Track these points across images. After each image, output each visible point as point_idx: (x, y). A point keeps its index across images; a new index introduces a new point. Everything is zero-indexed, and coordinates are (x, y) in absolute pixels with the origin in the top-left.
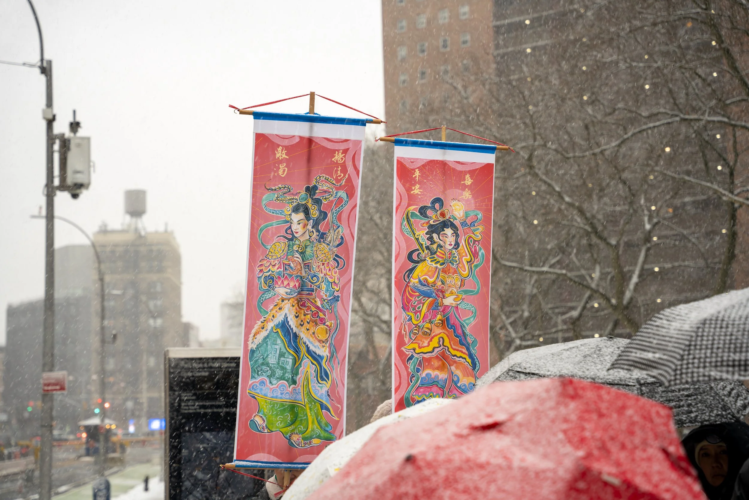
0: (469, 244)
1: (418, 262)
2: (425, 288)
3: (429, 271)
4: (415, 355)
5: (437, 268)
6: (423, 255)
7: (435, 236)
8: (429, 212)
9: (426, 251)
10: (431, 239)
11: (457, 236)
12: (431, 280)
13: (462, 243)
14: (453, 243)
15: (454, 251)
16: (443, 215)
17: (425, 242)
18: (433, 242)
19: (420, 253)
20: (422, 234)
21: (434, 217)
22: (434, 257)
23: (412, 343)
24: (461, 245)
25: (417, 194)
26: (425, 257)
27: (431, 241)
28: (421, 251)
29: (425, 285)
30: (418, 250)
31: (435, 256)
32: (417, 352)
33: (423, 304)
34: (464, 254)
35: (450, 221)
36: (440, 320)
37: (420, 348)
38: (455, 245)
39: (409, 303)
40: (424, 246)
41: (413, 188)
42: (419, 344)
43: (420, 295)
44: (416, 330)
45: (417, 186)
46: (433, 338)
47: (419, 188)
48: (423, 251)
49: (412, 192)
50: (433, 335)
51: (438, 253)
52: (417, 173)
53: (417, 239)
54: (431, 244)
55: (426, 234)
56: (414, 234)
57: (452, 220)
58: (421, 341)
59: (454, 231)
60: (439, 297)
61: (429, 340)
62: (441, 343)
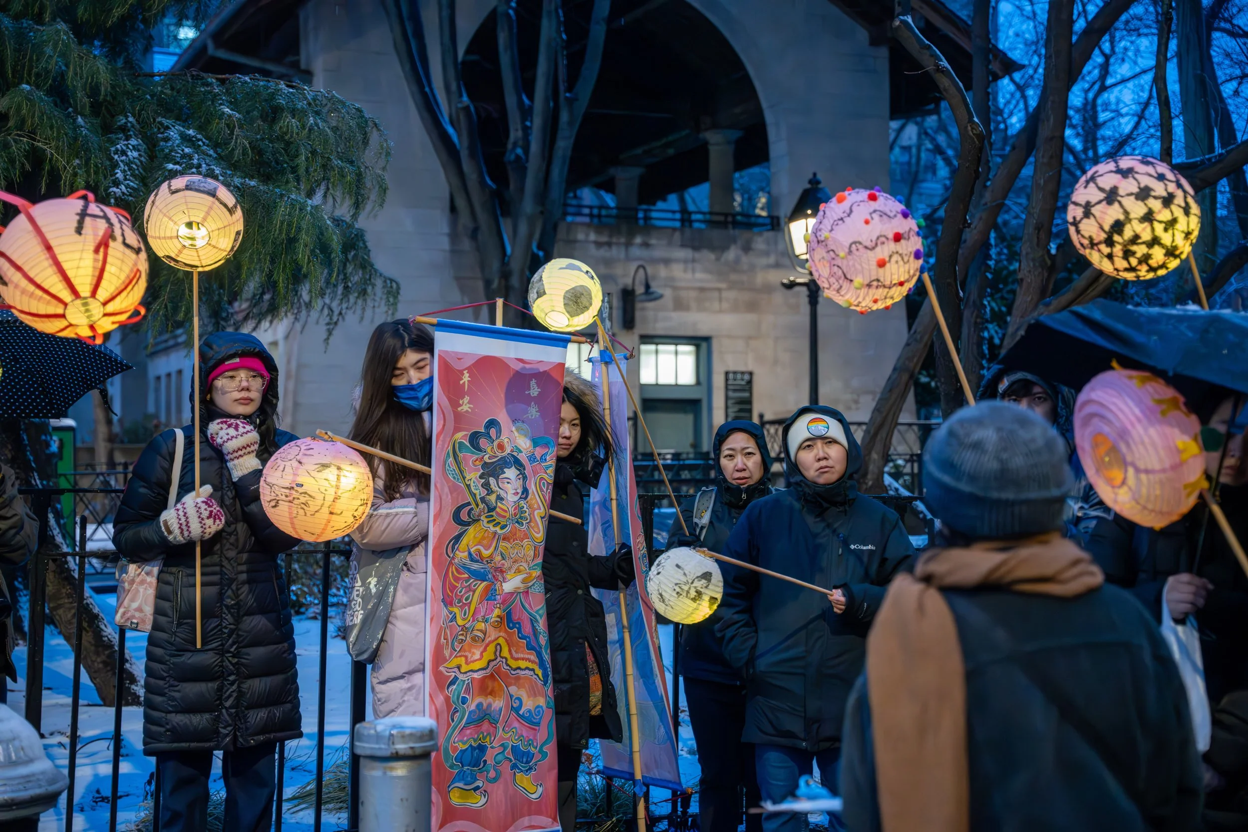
0: (542, 490)
1: (468, 524)
2: (475, 566)
3: (483, 538)
4: (461, 677)
5: (495, 533)
6: (476, 511)
7: (492, 481)
8: (483, 442)
9: (481, 506)
10: (486, 486)
11: (525, 478)
12: (486, 553)
13: (532, 488)
14: (520, 491)
15: (522, 503)
16: (501, 447)
17: (480, 492)
18: (490, 492)
19: (472, 509)
20: (473, 476)
21: (489, 450)
22: (492, 516)
23: (456, 657)
24: (530, 492)
25: (467, 411)
26: (480, 515)
27: (487, 490)
28: (474, 506)
29: (477, 561)
30: (469, 504)
31: (494, 513)
32: (463, 670)
33: (474, 591)
34: (536, 506)
35: (513, 456)
36: (498, 616)
37: (467, 663)
38: (523, 494)
39: (452, 593)
40: (478, 497)
41: (461, 402)
42: (466, 657)
43: (469, 578)
44: (462, 635)
45: (467, 399)
46: (487, 645)
47: (469, 403)
48: (477, 505)
49: (459, 409)
50: (487, 641)
51: (498, 509)
52: (466, 378)
53: (468, 486)
54: (488, 494)
55: (481, 477)
56: (464, 478)
57: (515, 454)
58: (470, 651)
59: (519, 470)
60: (497, 580)
61: (482, 649)
62: (498, 653)
